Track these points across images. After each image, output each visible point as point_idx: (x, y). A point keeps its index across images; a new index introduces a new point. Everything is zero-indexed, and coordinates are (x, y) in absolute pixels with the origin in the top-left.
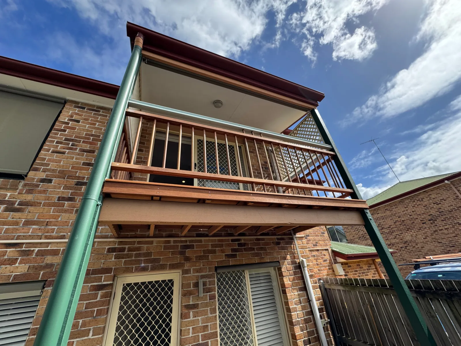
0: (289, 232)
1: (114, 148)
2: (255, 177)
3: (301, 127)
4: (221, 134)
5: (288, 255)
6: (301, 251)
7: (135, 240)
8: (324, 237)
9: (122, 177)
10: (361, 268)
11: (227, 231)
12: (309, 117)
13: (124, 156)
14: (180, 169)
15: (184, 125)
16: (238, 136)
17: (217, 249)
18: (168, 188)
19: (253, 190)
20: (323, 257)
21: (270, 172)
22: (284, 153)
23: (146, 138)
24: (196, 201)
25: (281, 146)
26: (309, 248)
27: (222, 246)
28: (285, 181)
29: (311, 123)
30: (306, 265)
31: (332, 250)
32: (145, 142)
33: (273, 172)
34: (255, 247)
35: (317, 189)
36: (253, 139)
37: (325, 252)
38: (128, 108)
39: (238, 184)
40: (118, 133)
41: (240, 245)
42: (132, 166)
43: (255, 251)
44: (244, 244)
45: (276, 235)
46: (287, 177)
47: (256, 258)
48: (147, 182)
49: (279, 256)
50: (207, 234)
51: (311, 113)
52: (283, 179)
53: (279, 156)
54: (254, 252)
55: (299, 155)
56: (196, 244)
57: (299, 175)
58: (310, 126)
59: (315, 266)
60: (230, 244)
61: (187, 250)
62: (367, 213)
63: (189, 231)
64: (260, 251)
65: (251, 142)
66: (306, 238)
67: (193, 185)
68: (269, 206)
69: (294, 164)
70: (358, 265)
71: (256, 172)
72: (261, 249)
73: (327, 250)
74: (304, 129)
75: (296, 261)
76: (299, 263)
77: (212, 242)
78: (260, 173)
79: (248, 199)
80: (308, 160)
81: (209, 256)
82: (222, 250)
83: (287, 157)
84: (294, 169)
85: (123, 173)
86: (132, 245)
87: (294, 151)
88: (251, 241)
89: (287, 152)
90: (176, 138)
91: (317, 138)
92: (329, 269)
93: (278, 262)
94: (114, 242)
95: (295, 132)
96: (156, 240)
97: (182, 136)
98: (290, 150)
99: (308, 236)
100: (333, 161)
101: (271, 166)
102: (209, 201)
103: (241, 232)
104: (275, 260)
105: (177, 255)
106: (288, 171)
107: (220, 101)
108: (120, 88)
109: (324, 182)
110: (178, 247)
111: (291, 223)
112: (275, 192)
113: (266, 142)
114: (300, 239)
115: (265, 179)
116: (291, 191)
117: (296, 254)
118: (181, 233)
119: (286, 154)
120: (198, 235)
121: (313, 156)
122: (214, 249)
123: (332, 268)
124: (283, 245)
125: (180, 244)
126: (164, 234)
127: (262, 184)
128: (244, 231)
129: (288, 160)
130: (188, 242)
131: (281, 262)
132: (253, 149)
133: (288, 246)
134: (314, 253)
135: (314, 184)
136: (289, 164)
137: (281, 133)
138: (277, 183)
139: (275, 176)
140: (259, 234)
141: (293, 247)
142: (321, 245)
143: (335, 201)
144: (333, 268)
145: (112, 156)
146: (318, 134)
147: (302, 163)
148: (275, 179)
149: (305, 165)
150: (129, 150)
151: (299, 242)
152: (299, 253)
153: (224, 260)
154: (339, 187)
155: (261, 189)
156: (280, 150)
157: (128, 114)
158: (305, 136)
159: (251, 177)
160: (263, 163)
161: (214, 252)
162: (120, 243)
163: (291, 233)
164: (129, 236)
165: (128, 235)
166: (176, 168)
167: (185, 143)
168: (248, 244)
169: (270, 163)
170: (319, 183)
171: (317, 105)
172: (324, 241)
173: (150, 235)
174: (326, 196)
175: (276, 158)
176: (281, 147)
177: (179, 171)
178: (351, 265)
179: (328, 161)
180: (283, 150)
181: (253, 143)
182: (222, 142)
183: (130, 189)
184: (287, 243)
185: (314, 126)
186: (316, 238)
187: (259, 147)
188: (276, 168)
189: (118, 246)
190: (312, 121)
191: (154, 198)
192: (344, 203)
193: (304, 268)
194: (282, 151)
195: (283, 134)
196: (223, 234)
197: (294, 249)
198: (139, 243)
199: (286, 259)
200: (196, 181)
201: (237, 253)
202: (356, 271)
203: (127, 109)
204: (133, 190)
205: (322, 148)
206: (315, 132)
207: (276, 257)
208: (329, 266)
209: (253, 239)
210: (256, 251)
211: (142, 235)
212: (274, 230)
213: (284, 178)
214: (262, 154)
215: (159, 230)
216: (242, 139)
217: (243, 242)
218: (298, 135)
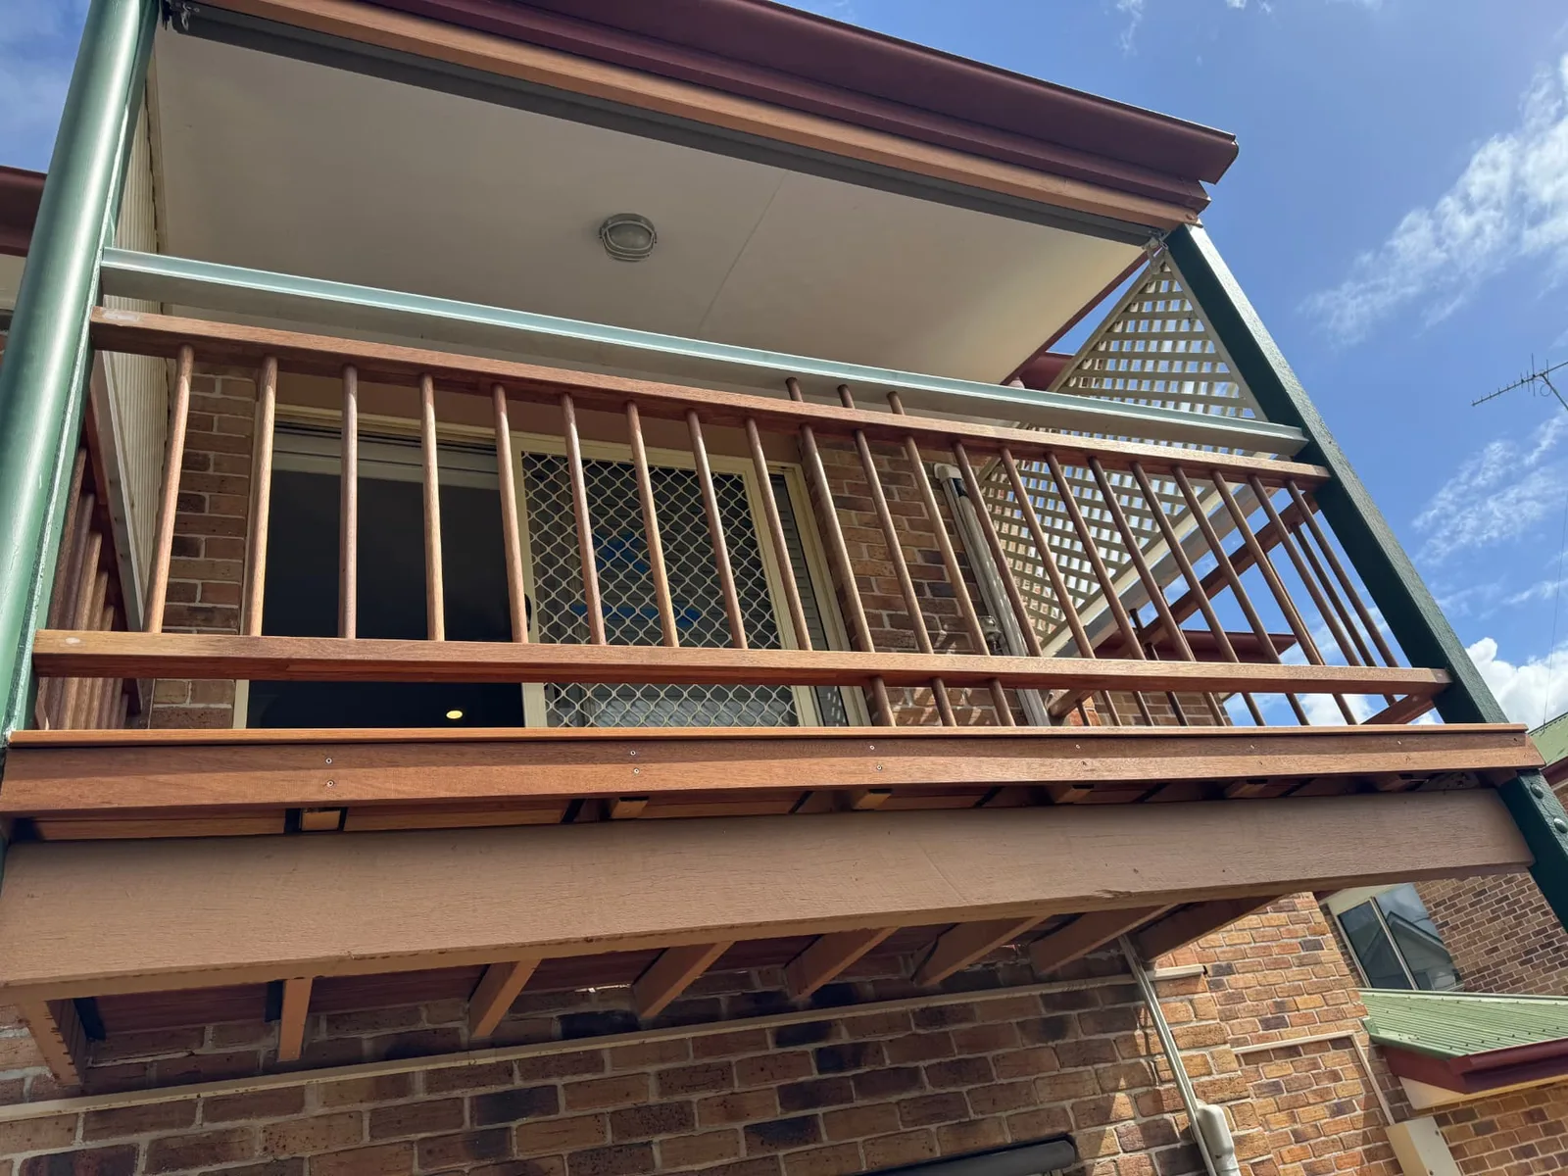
0: (1113, 952)
1: (40, 547)
2: (884, 644)
3: (1123, 336)
4: (666, 416)
5: (1117, 1090)
6: (1191, 1058)
7: (194, 1096)
8: (1317, 969)
9: (89, 714)
10: (1549, 1130)
11: (745, 980)
12: (1163, 275)
13: (92, 589)
14: (449, 636)
15: (448, 381)
16: (767, 419)
17: (695, 1097)
18: (386, 753)
19: (879, 719)
20: (1327, 1090)
21: (963, 604)
22: (1035, 493)
23: (211, 472)
24: (556, 815)
25: (1015, 455)
26: (1236, 1043)
27: (723, 1075)
28: (1060, 654)
29: (1174, 306)
30: (1227, 1140)
31: (1373, 1040)
32: (206, 495)
33: (982, 610)
34: (922, 1064)
35: (1246, 687)
36: (851, 429)
37: (1332, 1059)
38: (100, 302)
39: (787, 697)
40: (57, 457)
41: (830, 1059)
42: (154, 641)
43: (922, 1087)
44: (855, 1054)
45: (1037, 981)
46: (1067, 635)
47: (933, 1127)
48: (240, 730)
49: (1067, 1104)
50: (626, 1015)
51: (1171, 251)
52: (1044, 644)
53: (1008, 513)
54: (914, 1094)
55: (1125, 499)
56: (568, 1079)
57: (1133, 613)
58: (1171, 326)
59: (1284, 1151)
60: (774, 1057)
61: (514, 1125)
62: (1539, 795)
63: (519, 1005)
64: (954, 1082)
65: (840, 447)
66: (1216, 986)
67: (519, 722)
68: (979, 805)
69: (1101, 553)
70: (1531, 1116)
71: (886, 620)
72: (958, 1071)
73: (1345, 1042)
74: (1139, 347)
75: (1168, 1123)
76: (1188, 1133)
77: (662, 1060)
78: (910, 622)
79: (853, 773)
80: (1177, 521)
81: (649, 1143)
82: (724, 1103)
83: (1055, 515)
84: (1101, 579)
85: (93, 687)
86: (171, 1125)
87: (1090, 477)
88: (891, 1029)
89: (1053, 488)
90: (405, 454)
91: (1219, 391)
92: (1371, 1155)
93: (1066, 1138)
94: (58, 1118)
95: (1086, 366)
96: (321, 1080)
97: (438, 443)
98: (1065, 472)
99: (1229, 970)
100: (1319, 518)
101: (969, 576)
102: (637, 807)
103: (828, 977)
104: (1047, 1131)
105: (457, 1159)
106: (1070, 598)
107: (636, 218)
108: (48, 184)
109: (1283, 643)
110: (461, 1112)
111: (1117, 894)
112: (1005, 723)
113: (926, 438)
114: (1182, 989)
115: (941, 649)
116: (1098, 709)
117: (1162, 1082)
118: (472, 1028)
119: (1046, 495)
120: (576, 1028)
121: (1203, 497)
122: (678, 1098)
123: (1388, 1150)
124: (1084, 1038)
125: (467, 1094)
126: (367, 1039)
127: (929, 679)
128: (845, 973)
129: (1063, 534)
130: (517, 1074)
131: (1079, 1136)
132: (854, 488)
133: (1112, 1036)
134: (1272, 1071)
135: (1228, 659)
136: (1071, 554)
137: (1007, 382)
138: (1014, 670)
139: (997, 630)
140: (935, 980)
141: (1141, 1041)
142: (1308, 1020)
143: (1351, 743)
144: (1388, 1147)
145: (32, 592)
146: (1221, 368)
147: (1144, 541)
148: (999, 646)
149: (1163, 550)
150: (119, 550)
151: (1175, 1011)
152: (1183, 1074)
153: (740, 1164)
154: (1369, 662)
155: (922, 712)
156: (1011, 477)
157: (103, 338)
158: (1145, 387)
159: (857, 645)
160: (920, 561)
161: (678, 1118)
162: (101, 1121)
163: (1123, 958)
164: (152, 1073)
165: (144, 1066)
166: (423, 632)
167: (459, 480)
168: (879, 1051)
169: (963, 559)
170: (1254, 648)
171: (1199, 205)
172: (1322, 990)
173: (282, 1058)
174: (1303, 721)
175: (994, 527)
176: (1015, 462)
177: (439, 647)
178: (1495, 1118)
179: (1294, 517)
180: (1028, 475)
181: (851, 449)
182: (679, 460)
183: (162, 778)
184: (1107, 1023)
185: (1192, 323)
186: (1273, 976)
187: (887, 469)
188: (997, 582)
189: (91, 1145)
190: (1181, 297)
191: (309, 820)
192: (1402, 749)
193: (1217, 1158)
194: (1021, 480)
195: (1019, 385)
196: (724, 1007)
197: (1150, 1054)
198: (217, 1109)
199: (1113, 1117)
200: (534, 697)
201: (820, 1111)
202: (1528, 1152)
203: (94, 311)
204: (177, 786)
205: (1252, 444)
206: (1200, 358)
207: (1049, 1110)
208: (1366, 1140)
209: (904, 1015)
210: (930, 1090)
211: (229, 1058)
212: (1025, 952)
213: (1048, 640)
214: (909, 508)
215: (331, 1021)
216: (788, 434)
217: (845, 1038)
218: (1107, 384)
